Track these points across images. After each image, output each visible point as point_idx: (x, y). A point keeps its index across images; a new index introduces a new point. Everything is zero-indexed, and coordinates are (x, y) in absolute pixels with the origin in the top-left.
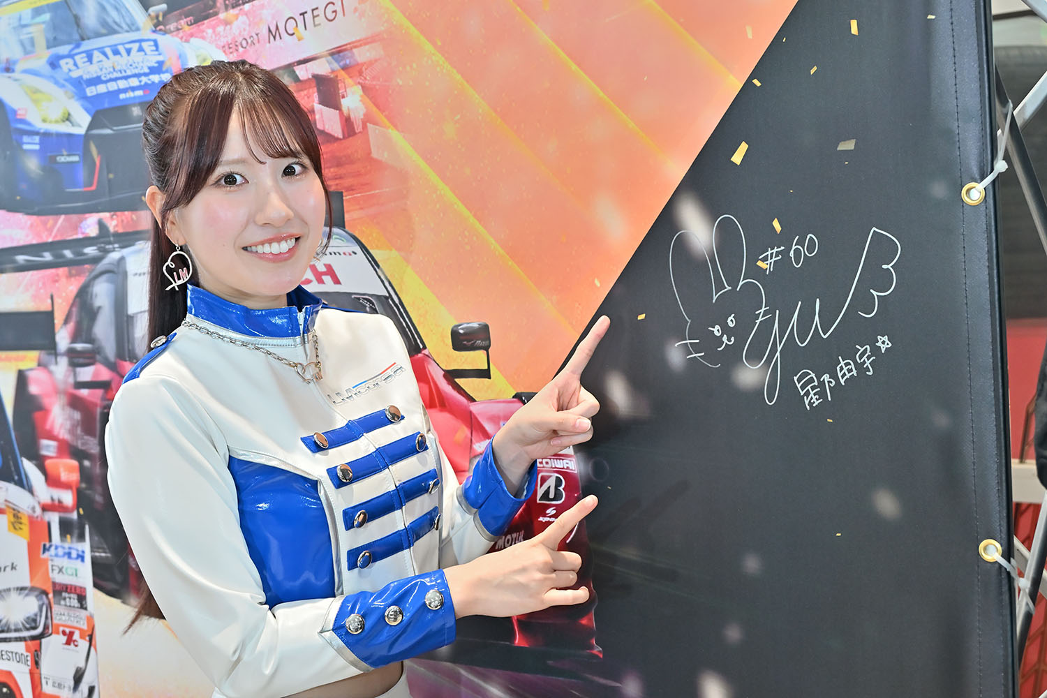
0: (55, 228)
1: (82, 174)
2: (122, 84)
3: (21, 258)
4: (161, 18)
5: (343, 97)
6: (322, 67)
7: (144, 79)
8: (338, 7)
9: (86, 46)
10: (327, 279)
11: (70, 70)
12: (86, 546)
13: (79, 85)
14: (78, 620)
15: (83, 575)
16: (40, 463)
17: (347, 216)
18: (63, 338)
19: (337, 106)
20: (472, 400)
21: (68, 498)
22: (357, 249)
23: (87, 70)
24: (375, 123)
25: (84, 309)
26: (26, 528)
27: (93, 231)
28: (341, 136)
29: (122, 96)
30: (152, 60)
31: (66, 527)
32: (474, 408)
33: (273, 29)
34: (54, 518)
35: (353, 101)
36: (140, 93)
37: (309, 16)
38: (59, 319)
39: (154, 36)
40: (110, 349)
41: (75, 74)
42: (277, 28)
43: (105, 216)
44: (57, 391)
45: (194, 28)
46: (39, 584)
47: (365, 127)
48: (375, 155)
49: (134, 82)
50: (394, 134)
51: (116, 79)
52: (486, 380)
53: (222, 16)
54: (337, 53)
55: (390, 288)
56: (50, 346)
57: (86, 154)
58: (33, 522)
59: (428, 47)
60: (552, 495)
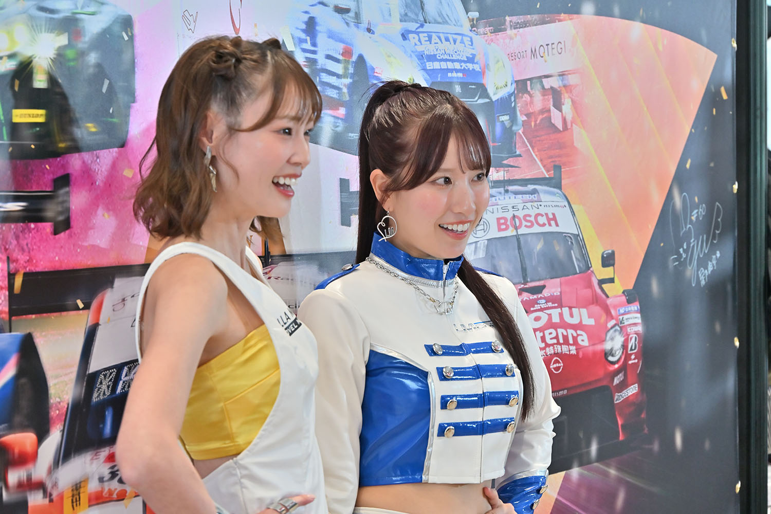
2: (450, 65)
4: (475, 22)
5: (563, 105)
6: (554, 83)
7: (464, 65)
8: (562, 46)
9: (427, 27)
10: (553, 223)
11: (416, 44)
13: (423, 58)
17: (563, 182)
19: (560, 110)
20: (607, 297)
22: (566, 204)
24: (576, 124)
28: (561, 130)
29: (450, 74)
30: (468, 52)
32: (609, 302)
33: (533, 51)
35: (567, 107)
36: (460, 75)
37: (550, 47)
39: (471, 34)
41: (420, 48)
42: (535, 51)
45: (493, 36)
47: (572, 126)
48: (575, 144)
49: (457, 66)
50: (583, 132)
51: (446, 60)
52: (613, 284)
53: (509, 32)
54: (562, 75)
55: (579, 231)
59: (597, 83)
60: (633, 348)
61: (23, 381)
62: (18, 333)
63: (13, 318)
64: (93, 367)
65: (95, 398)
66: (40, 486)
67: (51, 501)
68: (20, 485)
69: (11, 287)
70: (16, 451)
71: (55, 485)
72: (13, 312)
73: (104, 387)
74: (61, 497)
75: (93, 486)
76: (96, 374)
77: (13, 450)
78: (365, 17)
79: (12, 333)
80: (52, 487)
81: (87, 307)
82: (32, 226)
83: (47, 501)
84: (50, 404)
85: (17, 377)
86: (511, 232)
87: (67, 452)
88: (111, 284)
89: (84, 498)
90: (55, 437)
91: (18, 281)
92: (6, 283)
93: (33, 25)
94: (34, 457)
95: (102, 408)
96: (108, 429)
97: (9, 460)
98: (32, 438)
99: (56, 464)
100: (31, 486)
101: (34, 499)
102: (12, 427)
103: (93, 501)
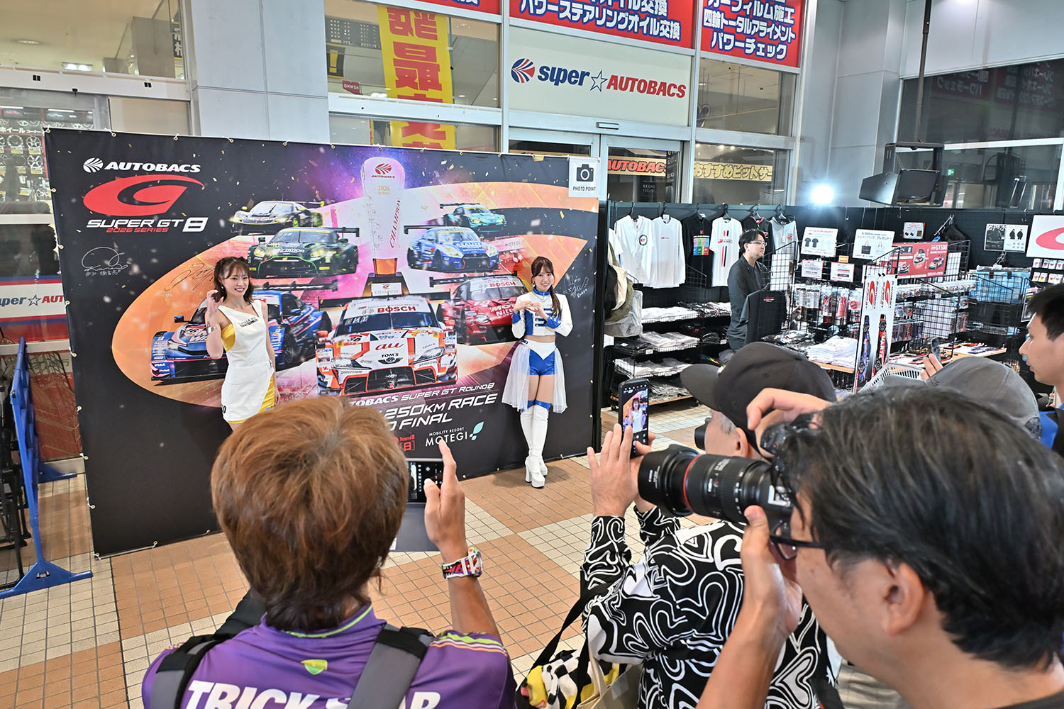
0: (453, 275)
1: (460, 266)
3: (441, 282)
4: (482, 240)
5: (518, 257)
6: (515, 252)
7: (478, 250)
8: (519, 243)
10: (513, 284)
11: (459, 246)
12: (456, 336)
13: (462, 250)
14: (453, 350)
15: (455, 341)
16: (444, 322)
18: (452, 297)
21: (451, 328)
23: (463, 246)
25: (459, 291)
26: (438, 336)
27: (463, 276)
29: (472, 252)
30: (480, 246)
31: (450, 334)
33: (506, 244)
34: (447, 332)
36: (476, 252)
37: (513, 243)
38: (451, 293)
39: (481, 242)
40: (465, 298)
43: (466, 274)
44: (450, 307)
45: (490, 242)
46: (441, 346)
49: (476, 250)
53: (496, 241)
54: (518, 250)
56: (449, 299)
57: (462, 262)
58: (440, 334)
59: (532, 249)
62: (322, 311)
63: (320, 309)
64: (345, 318)
65: (346, 324)
66: (329, 341)
68: (323, 341)
69: (319, 302)
70: (322, 334)
73: (349, 321)
74: (336, 344)
75: (346, 341)
78: (440, 241)
80: (333, 342)
82: (326, 290)
85: (322, 320)
86: (496, 287)
87: (337, 334)
89: (343, 344)
90: (333, 332)
91: (322, 302)
93: (326, 250)
94: (327, 335)
95: (348, 326)
96: (350, 330)
97: (319, 336)
98: (326, 332)
99: (334, 337)
100: (326, 341)
101: (327, 344)
102: (320, 330)
103: (346, 344)
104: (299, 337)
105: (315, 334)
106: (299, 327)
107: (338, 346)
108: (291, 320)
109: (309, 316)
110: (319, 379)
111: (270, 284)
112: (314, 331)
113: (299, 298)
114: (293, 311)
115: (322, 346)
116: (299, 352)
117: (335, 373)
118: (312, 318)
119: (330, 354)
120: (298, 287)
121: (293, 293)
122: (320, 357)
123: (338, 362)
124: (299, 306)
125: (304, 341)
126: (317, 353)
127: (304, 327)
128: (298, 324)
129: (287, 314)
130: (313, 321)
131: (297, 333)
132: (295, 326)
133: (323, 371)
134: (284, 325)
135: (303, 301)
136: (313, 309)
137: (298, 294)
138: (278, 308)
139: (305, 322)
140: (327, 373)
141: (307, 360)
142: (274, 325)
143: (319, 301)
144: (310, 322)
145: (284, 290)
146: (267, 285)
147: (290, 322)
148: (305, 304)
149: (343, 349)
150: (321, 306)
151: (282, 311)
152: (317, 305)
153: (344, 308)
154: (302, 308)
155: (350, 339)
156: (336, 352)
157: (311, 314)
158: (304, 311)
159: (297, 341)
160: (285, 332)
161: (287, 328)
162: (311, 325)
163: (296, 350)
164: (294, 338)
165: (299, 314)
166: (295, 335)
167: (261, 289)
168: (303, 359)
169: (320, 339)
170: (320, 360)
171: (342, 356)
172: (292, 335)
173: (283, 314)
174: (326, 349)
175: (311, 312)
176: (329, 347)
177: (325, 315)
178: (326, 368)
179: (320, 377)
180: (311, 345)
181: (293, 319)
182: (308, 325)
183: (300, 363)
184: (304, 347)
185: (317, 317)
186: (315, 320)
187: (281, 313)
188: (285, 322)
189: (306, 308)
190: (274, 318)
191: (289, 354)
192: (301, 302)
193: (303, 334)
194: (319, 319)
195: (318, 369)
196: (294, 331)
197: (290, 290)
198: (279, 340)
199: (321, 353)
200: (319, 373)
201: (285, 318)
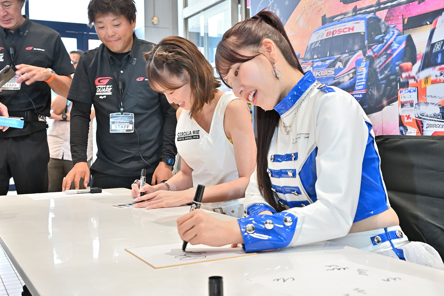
61: (407, 48)
62: (406, 35)
63: (404, 31)
64: (433, 41)
65: (434, 51)
66: (413, 78)
67: (417, 82)
68: (406, 77)
70: (405, 68)
71: (418, 77)
72: (404, 30)
73: (438, 47)
74: (421, 81)
75: (433, 78)
76: (434, 44)
77: (404, 68)
79: (404, 35)
80: (418, 78)
81: (431, 23)
82: (411, 4)
83: (415, 82)
84: (417, 54)
85: (405, 47)
87: (423, 67)
88: (441, 14)
89: (429, 82)
90: (418, 64)
91: (406, 21)
92: (402, 22)
94: (411, 69)
95: (437, 54)
96: (439, 60)
97: (402, 70)
98: (409, 64)
99: (419, 71)
100: (410, 77)
101: (411, 81)
102: (403, 62)
103: (434, 82)
104: (382, 72)
105: (397, 68)
106: (382, 59)
107: (423, 85)
108: (375, 50)
109: (392, 43)
110: (401, 132)
111: (358, 7)
112: (397, 63)
113: (383, 20)
114: (377, 38)
115: (405, 85)
116: (381, 94)
117: (419, 125)
118: (395, 46)
119: (413, 97)
120: (382, 6)
121: (378, 14)
122: (403, 100)
123: (423, 109)
124: (383, 31)
125: (387, 77)
126: (399, 94)
127: (387, 59)
128: (381, 55)
129: (373, 42)
130: (396, 50)
131: (380, 67)
132: (378, 57)
133: (406, 120)
134: (369, 57)
135: (387, 24)
136: (396, 32)
137: (382, 15)
138: (364, 35)
139: (388, 52)
140: (410, 124)
141: (389, 104)
142: (359, 58)
143: (404, 20)
144: (393, 51)
145: (369, 13)
146: (355, 10)
147: (374, 53)
148: (388, 27)
149: (430, 89)
150: (406, 27)
151: (368, 40)
152: (400, 27)
153: (430, 27)
154: (386, 33)
155: (438, 73)
156: (421, 93)
157: (395, 40)
158: (387, 37)
159: (380, 78)
160: (369, 68)
161: (371, 60)
162: (395, 55)
163: (378, 90)
164: (377, 73)
165: (383, 42)
166: (378, 70)
167: (350, 15)
168: (385, 102)
169: (404, 75)
170: (403, 105)
171: (429, 100)
172: (375, 70)
173: (369, 43)
174: (409, 88)
175: (394, 37)
176: (413, 86)
177: (409, 39)
178: (408, 117)
179: (402, 128)
180: (394, 83)
181: (377, 49)
182: (391, 55)
183: (381, 108)
184: (387, 85)
185: (400, 43)
186: (399, 48)
187: (366, 42)
188: (370, 53)
189: (389, 33)
190: (360, 50)
191: (372, 95)
192: (385, 26)
193: (385, 68)
194: (403, 46)
195: (400, 117)
196: (378, 63)
197: (374, 12)
198: (364, 76)
199: (405, 95)
200: (401, 124)
201: (370, 47)
